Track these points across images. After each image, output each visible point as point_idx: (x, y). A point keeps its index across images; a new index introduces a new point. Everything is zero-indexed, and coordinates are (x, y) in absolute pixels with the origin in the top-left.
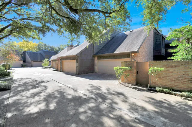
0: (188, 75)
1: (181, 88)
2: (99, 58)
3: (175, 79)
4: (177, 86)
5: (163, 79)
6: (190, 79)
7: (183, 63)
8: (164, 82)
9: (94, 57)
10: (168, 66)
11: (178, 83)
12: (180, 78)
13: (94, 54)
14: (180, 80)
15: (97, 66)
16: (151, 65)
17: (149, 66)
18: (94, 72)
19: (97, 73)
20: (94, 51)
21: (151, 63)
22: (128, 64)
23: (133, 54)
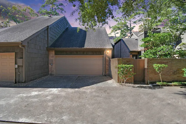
0: (173, 69)
1: (169, 79)
2: (57, 53)
3: (165, 73)
4: (166, 78)
6: (173, 72)
7: (170, 61)
10: (161, 63)
11: (166, 76)
12: (168, 72)
13: (49, 46)
14: (168, 73)
15: (54, 65)
16: (149, 62)
17: (148, 63)
18: (48, 74)
19: (54, 75)
20: (49, 41)
21: (149, 61)
22: (126, 61)
23: (108, 51)
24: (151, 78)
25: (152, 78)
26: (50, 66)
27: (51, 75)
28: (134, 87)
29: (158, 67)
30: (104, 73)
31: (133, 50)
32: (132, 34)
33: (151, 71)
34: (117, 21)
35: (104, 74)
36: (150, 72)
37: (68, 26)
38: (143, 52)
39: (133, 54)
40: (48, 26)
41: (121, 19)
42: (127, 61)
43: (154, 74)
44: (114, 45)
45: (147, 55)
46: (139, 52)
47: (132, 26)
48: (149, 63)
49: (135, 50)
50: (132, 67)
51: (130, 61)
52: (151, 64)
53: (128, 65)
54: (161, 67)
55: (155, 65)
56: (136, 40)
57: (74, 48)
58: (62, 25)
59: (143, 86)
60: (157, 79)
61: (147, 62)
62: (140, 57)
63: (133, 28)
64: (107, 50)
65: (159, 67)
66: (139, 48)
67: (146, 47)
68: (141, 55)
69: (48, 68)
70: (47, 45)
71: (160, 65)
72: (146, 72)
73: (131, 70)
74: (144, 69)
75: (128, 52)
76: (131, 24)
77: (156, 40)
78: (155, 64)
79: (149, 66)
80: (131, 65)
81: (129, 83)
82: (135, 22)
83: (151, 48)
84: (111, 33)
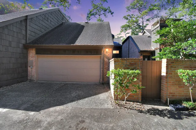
2: (40, 51)
5: (184, 87)
8: (185, 90)
9: (26, 47)
10: (191, 67)
13: (28, 42)
15: (34, 68)
16: (170, 66)
17: (167, 67)
18: (27, 80)
19: (35, 81)
20: (28, 35)
21: (170, 63)
22: (128, 63)
23: (107, 50)
24: (171, 93)
25: (174, 93)
26: (29, 69)
27: (31, 81)
28: (141, 112)
29: (188, 74)
30: (101, 80)
31: (144, 50)
32: (145, 32)
33: (172, 81)
34: (127, 19)
35: (101, 82)
36: (170, 82)
37: (64, 21)
38: (157, 52)
39: (144, 55)
40: (27, 16)
41: (132, 16)
42: (130, 64)
43: (178, 86)
44: (122, 44)
45: (164, 56)
46: (152, 52)
47: (145, 25)
48: (169, 68)
49: (146, 49)
50: (138, 74)
51: (135, 64)
52: (172, 69)
53: (131, 71)
54: (193, 76)
55: (181, 72)
56: (148, 37)
57: (61, 45)
58: (54, 19)
59: (158, 110)
60: (183, 96)
61: (166, 65)
62: (153, 58)
63: (145, 27)
64: (105, 47)
65: (191, 75)
66: (152, 47)
67: (163, 44)
68: (154, 55)
69: (26, 71)
70: (25, 41)
71: (190, 72)
72: (164, 82)
73: (135, 80)
74: (160, 77)
75: (138, 52)
76: (143, 22)
77: (178, 32)
78: (181, 69)
79: (169, 72)
80: (137, 71)
81: (134, 102)
82: (148, 20)
83: (171, 45)
84: (121, 33)
